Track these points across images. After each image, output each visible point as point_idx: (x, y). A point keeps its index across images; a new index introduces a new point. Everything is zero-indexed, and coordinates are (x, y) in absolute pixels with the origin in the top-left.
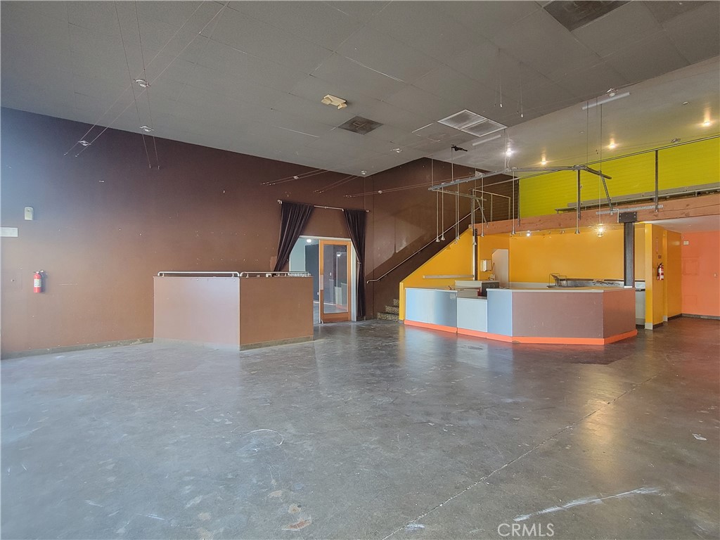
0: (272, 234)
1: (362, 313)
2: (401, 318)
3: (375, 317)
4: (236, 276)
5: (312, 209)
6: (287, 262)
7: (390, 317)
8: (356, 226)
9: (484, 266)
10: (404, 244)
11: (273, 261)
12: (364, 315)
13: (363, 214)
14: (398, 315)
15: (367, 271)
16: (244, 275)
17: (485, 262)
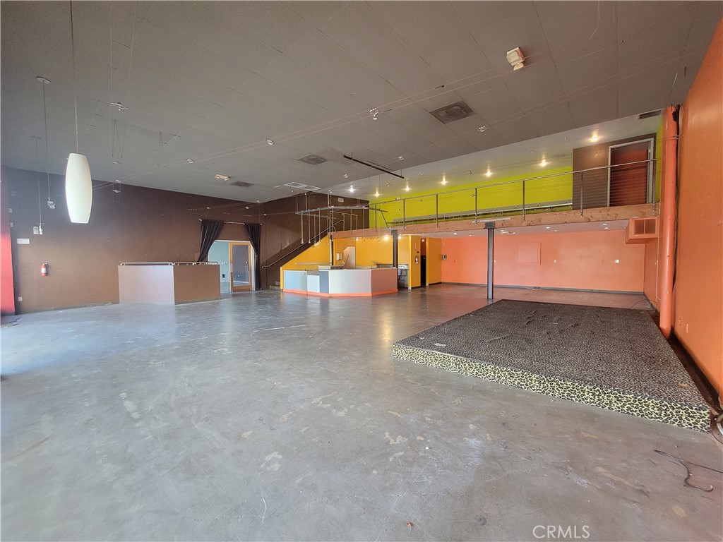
0: (196, 240)
1: (259, 285)
2: (281, 288)
3: (268, 288)
4: (171, 264)
5: (223, 224)
6: (206, 256)
7: (276, 288)
8: (254, 234)
9: (338, 257)
10: (288, 244)
11: (197, 255)
12: (260, 287)
13: (258, 226)
14: (279, 286)
15: (262, 261)
16: (176, 264)
17: (338, 254)
